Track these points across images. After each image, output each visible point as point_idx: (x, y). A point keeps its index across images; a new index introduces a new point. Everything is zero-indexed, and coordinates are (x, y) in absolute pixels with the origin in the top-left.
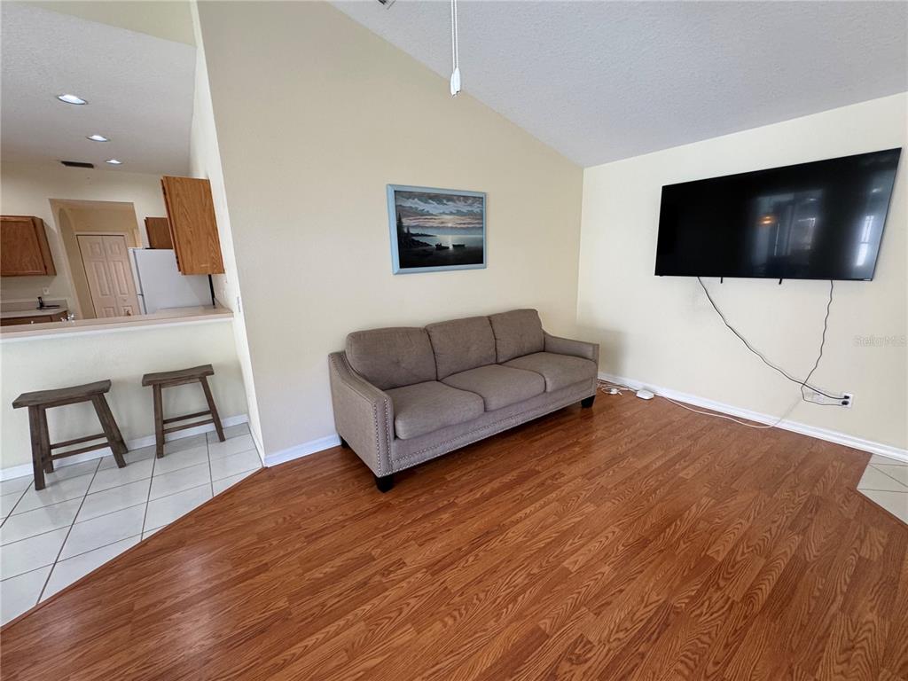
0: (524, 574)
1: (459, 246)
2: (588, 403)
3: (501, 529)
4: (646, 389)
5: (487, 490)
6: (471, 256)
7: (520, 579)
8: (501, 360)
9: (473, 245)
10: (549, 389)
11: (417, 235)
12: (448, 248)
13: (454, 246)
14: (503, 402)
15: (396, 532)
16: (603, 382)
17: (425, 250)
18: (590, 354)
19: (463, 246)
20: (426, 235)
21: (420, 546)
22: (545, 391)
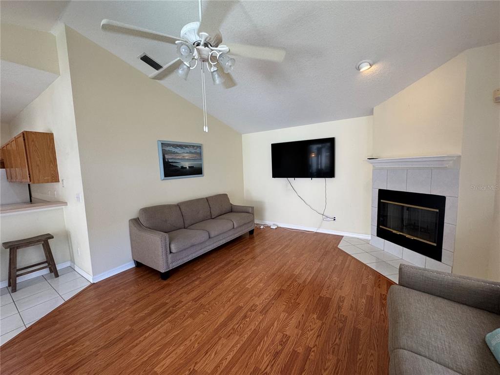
0: (232, 293)
1: (191, 167)
2: (251, 232)
3: (221, 281)
4: (274, 225)
5: (213, 270)
6: (197, 171)
7: (231, 295)
8: (213, 217)
9: (197, 166)
10: (235, 227)
11: (172, 162)
12: (186, 168)
13: (189, 167)
14: (216, 233)
15: (175, 292)
16: (257, 224)
17: (176, 169)
18: (250, 211)
19: (193, 167)
21: (187, 294)
22: (234, 228)
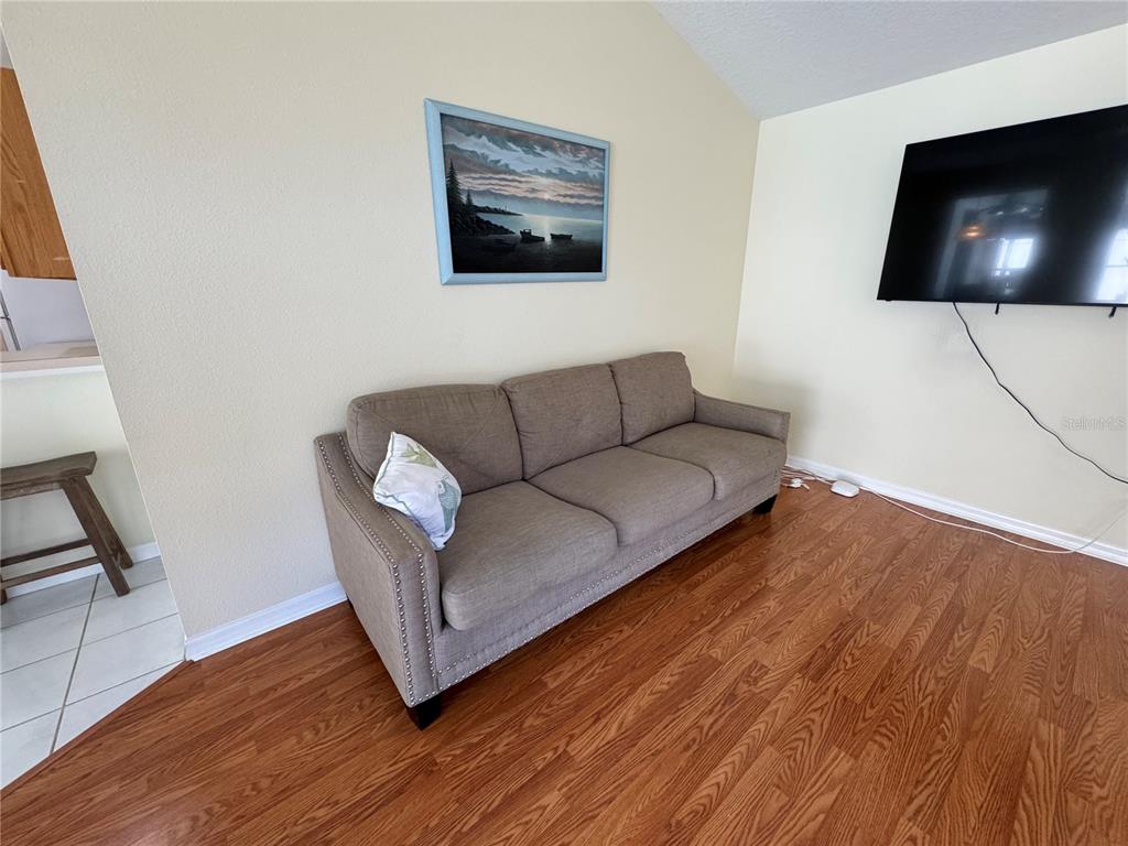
1: (561, 237)
2: (765, 508)
4: (843, 479)
8: (630, 439)
10: (720, 495)
11: (486, 210)
12: (543, 239)
13: (553, 236)
14: (648, 527)
18: (776, 429)
19: (570, 237)
20: (504, 213)
22: (714, 499)
